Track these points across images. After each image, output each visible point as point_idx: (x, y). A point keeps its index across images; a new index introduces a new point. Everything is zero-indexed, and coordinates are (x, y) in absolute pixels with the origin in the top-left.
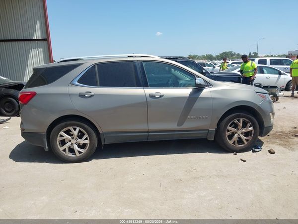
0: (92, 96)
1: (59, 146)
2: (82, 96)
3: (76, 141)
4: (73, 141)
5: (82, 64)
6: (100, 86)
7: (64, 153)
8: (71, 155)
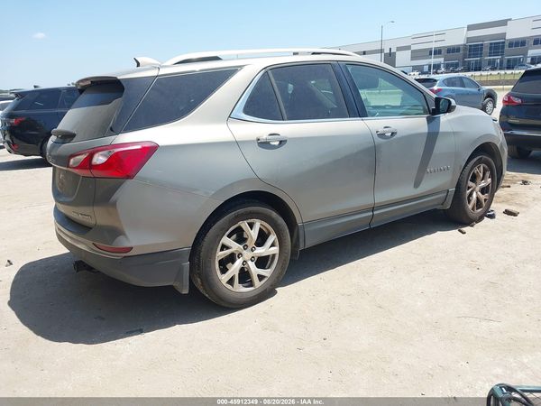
0: (282, 142)
1: (219, 272)
2: (264, 144)
3: (251, 254)
4: (247, 255)
5: (241, 67)
6: (289, 119)
7: (229, 287)
8: (240, 289)
